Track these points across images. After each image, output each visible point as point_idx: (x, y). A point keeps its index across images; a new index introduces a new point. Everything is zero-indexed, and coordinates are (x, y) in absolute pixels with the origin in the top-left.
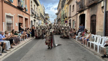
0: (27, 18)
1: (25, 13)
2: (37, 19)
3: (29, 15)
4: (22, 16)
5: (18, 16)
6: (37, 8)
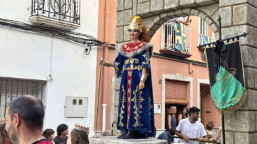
4: (186, 80)
5: (164, 82)
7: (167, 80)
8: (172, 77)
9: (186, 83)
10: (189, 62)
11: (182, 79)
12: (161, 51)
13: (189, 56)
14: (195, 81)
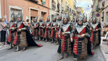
0: (45, 12)
1: (42, 6)
2: (62, 13)
4: (37, 10)
5: (30, 10)
6: (62, 1)
7: (31, 9)
8: (33, 8)
10: (38, 4)
11: (36, 9)
13: (38, 2)
14: (40, 10)
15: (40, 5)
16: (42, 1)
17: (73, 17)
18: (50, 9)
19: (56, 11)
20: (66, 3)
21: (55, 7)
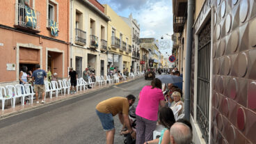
0: (59, 51)
2: (102, 52)
3: (67, 44)
4: (36, 48)
5: (18, 49)
6: (102, 27)
7: (21, 48)
8: (25, 45)
9: (38, 50)
10: (39, 36)
11: (33, 47)
12: (15, 26)
13: (39, 32)
14: (44, 49)
15: (44, 37)
16: (49, 29)
17: (132, 60)
18: (72, 45)
19: (88, 49)
20: (112, 30)
21: (84, 41)
